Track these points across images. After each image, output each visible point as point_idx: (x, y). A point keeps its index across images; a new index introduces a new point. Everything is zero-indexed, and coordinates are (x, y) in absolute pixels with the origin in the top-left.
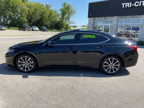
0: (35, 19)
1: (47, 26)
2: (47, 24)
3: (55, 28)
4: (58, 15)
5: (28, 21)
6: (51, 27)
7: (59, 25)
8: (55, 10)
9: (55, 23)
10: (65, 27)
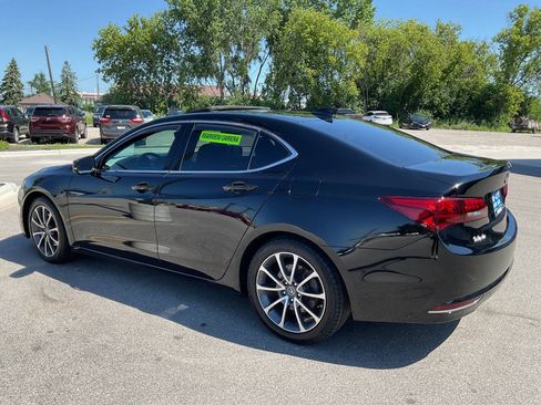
0: (392, 83)
1: (437, 107)
2: (437, 100)
3: (469, 114)
4: (491, 61)
5: (361, 93)
6: (453, 112)
7: (490, 103)
8: (480, 44)
9: (471, 95)
10: (514, 109)
